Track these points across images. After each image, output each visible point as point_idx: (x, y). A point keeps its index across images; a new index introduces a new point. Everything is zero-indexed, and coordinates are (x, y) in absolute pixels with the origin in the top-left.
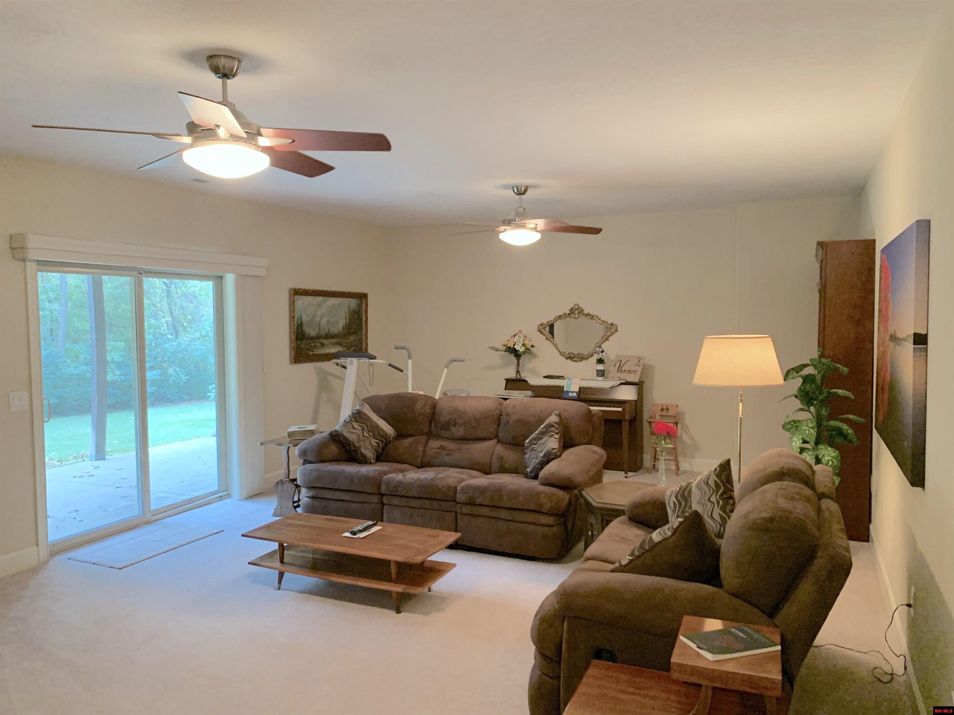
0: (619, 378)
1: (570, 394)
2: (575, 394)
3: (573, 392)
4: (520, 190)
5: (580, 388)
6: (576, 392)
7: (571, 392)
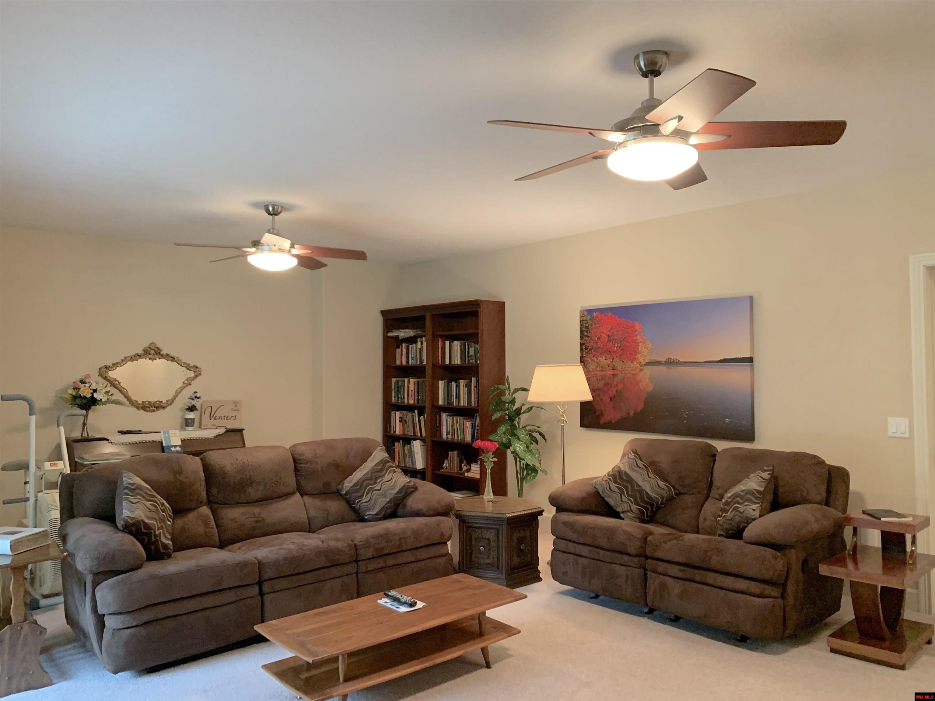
0: (214, 425)
1: (173, 449)
2: (178, 449)
3: (175, 446)
4: (276, 210)
5: (182, 441)
6: (180, 446)
7: (173, 446)
